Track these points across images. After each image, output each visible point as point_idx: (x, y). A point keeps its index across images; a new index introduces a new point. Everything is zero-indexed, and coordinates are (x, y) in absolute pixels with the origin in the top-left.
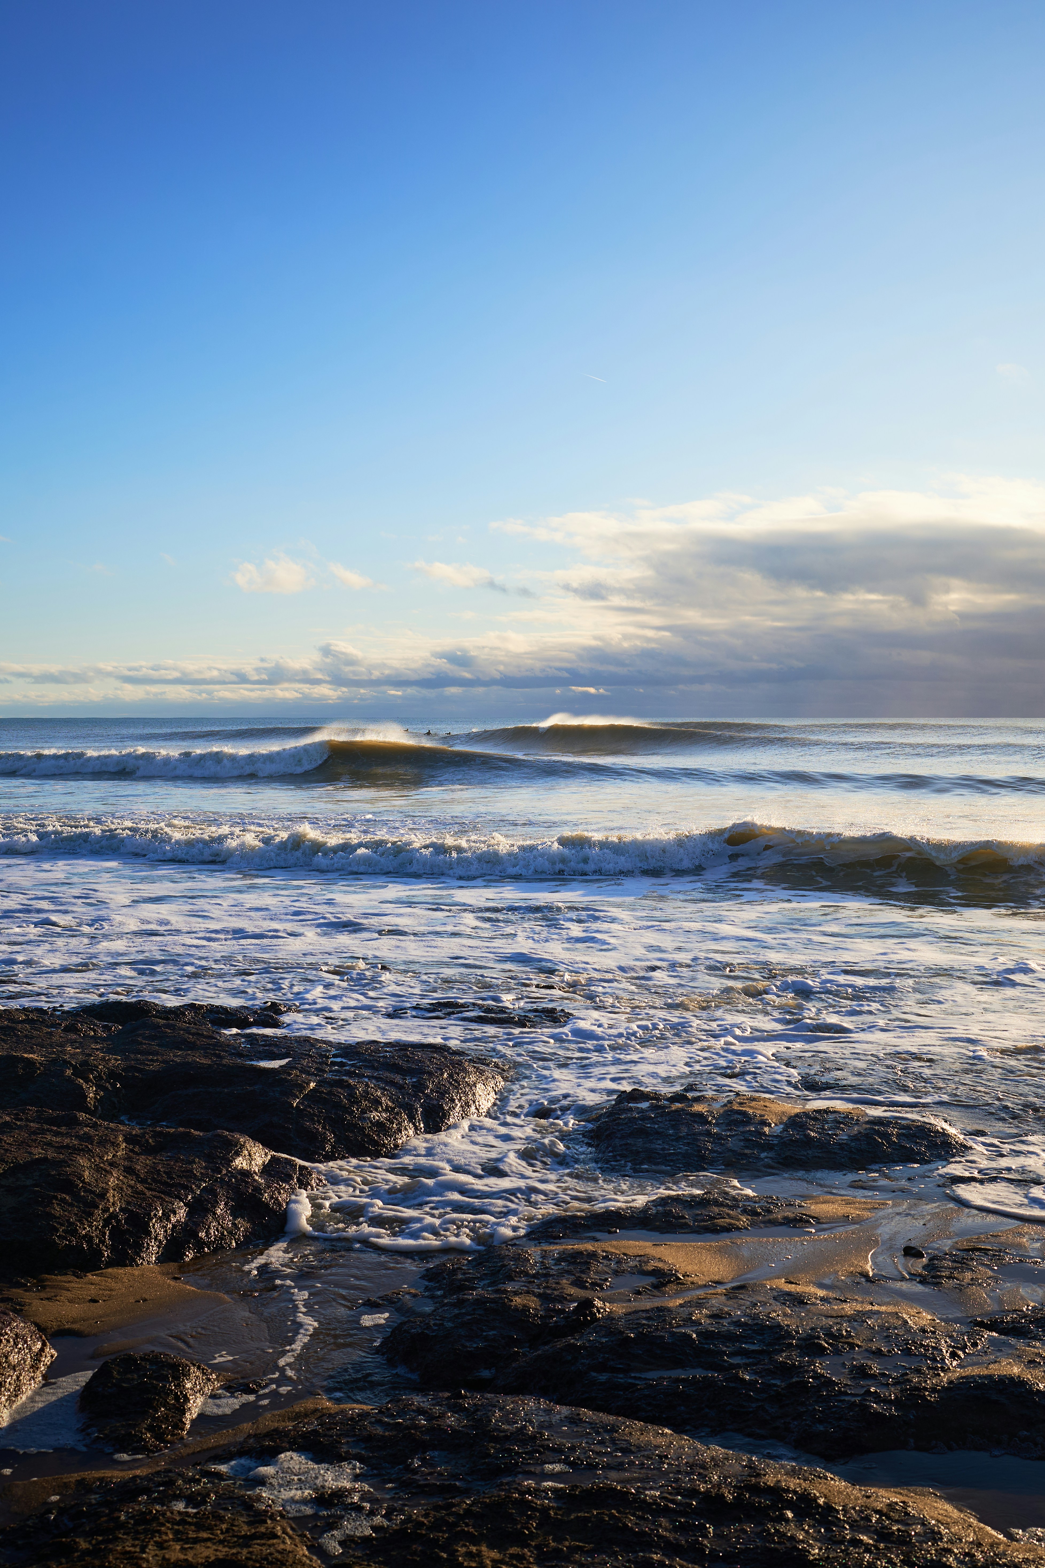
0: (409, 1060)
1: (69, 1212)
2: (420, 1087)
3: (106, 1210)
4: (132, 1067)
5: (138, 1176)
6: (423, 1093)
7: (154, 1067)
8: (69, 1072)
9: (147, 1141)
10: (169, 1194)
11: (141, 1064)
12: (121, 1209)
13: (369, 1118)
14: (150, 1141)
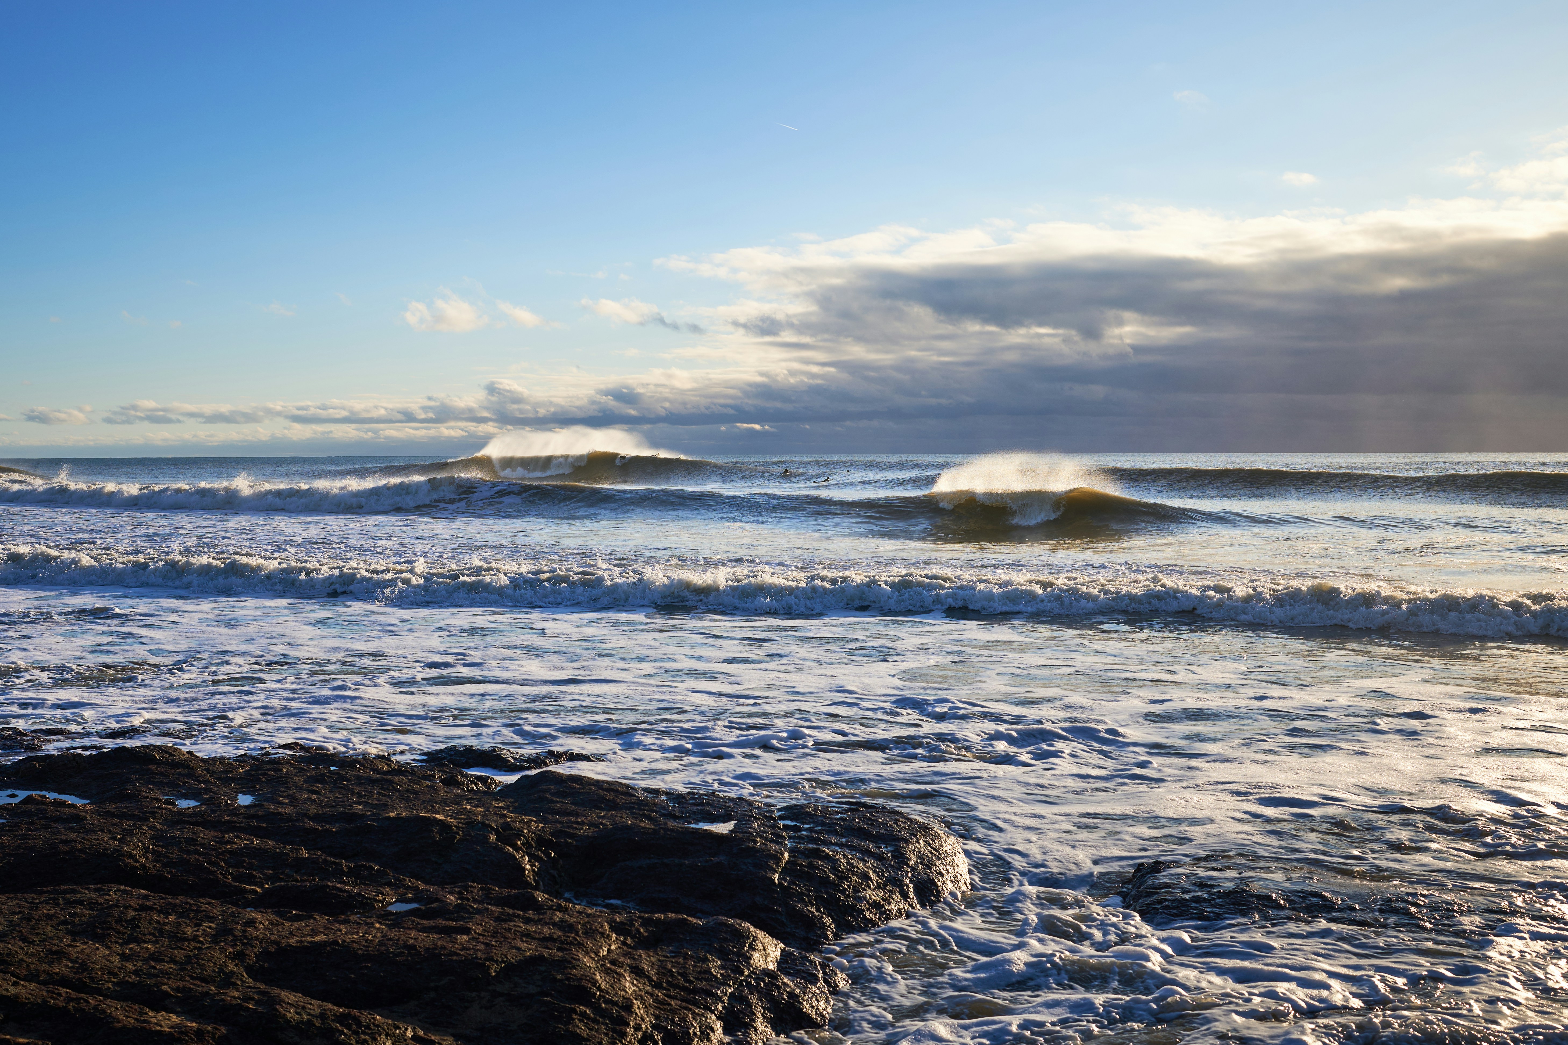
0: (872, 822)
1: (597, 1031)
2: (901, 859)
3: (637, 1028)
4: (561, 831)
5: (650, 980)
6: (908, 865)
7: (585, 831)
8: (493, 837)
9: (638, 930)
10: (696, 1004)
11: (568, 827)
12: (654, 1027)
13: (865, 898)
14: (642, 930)
